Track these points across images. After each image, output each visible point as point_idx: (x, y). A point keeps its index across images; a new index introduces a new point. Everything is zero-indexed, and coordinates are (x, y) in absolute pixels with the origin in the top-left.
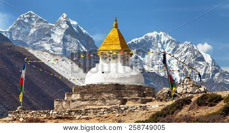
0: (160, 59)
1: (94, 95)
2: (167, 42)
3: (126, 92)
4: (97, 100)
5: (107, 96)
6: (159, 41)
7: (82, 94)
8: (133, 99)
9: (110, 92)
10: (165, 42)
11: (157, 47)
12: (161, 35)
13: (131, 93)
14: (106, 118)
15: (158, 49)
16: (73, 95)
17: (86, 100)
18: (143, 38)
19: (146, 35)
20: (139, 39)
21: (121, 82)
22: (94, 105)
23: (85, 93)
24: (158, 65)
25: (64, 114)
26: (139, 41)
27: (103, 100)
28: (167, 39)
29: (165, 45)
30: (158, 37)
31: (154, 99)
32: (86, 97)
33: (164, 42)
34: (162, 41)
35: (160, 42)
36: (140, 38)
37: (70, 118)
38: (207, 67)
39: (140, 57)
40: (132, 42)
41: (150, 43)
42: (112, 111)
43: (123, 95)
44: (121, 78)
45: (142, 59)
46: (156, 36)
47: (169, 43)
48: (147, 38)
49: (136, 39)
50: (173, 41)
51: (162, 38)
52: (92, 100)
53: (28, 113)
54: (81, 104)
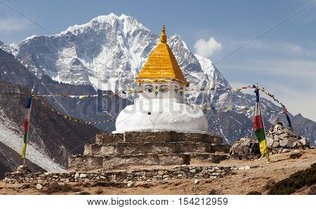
0: (121, 66)
1: (139, 149)
2: (135, 34)
3: (186, 145)
4: (145, 157)
5: (160, 150)
6: (119, 32)
7: (121, 147)
8: (199, 155)
9: (164, 145)
10: (131, 34)
11: (115, 42)
12: (123, 21)
13: (195, 146)
14: (177, 185)
15: (117, 47)
16: (103, 148)
17: (128, 157)
18: (89, 24)
19: (94, 19)
20: (81, 28)
21: (179, 129)
22: (141, 164)
23: (125, 145)
24: (117, 76)
25: (98, 178)
26: (82, 31)
27: (156, 157)
28: (134, 29)
29: (130, 40)
30: (118, 25)
31: (228, 155)
32: (126, 152)
33: (128, 34)
34: (125, 31)
35: (122, 34)
36: (83, 26)
37: (118, 184)
38: (205, 83)
39: (83, 61)
40: (69, 33)
41: (103, 34)
42: (177, 174)
43: (182, 148)
44: (177, 123)
45: (87, 65)
46: (113, 22)
47: (138, 35)
48: (97, 24)
49: (76, 27)
50: (144, 33)
51: (125, 27)
52: (139, 157)
53: (37, 176)
54: (121, 163)
